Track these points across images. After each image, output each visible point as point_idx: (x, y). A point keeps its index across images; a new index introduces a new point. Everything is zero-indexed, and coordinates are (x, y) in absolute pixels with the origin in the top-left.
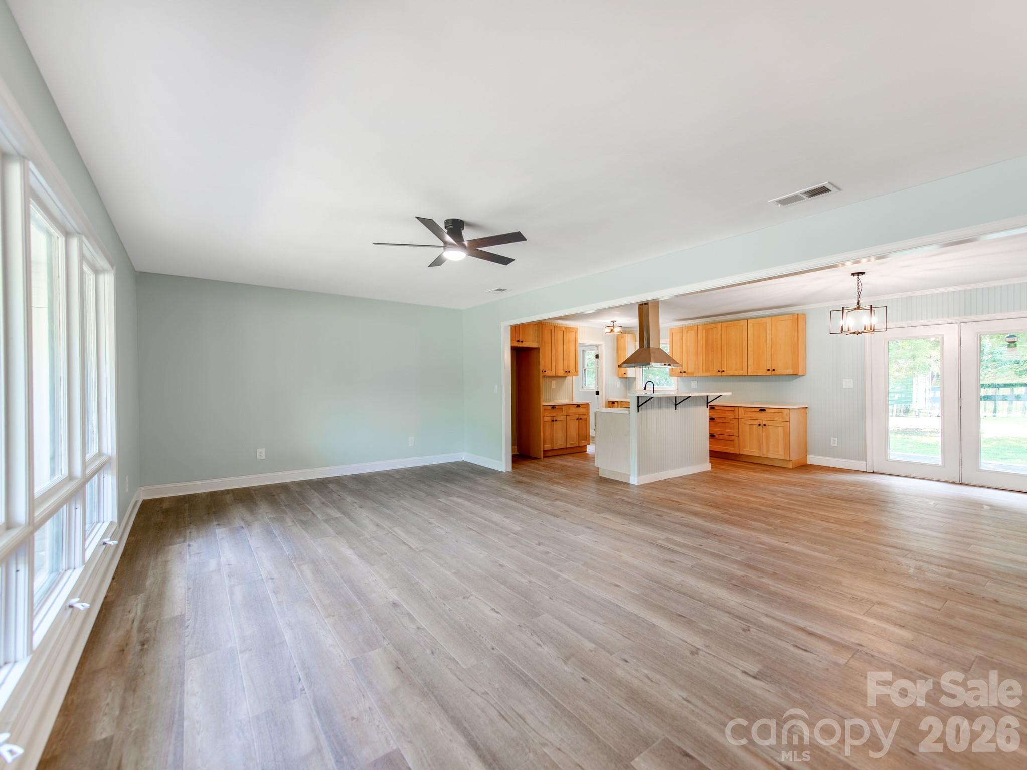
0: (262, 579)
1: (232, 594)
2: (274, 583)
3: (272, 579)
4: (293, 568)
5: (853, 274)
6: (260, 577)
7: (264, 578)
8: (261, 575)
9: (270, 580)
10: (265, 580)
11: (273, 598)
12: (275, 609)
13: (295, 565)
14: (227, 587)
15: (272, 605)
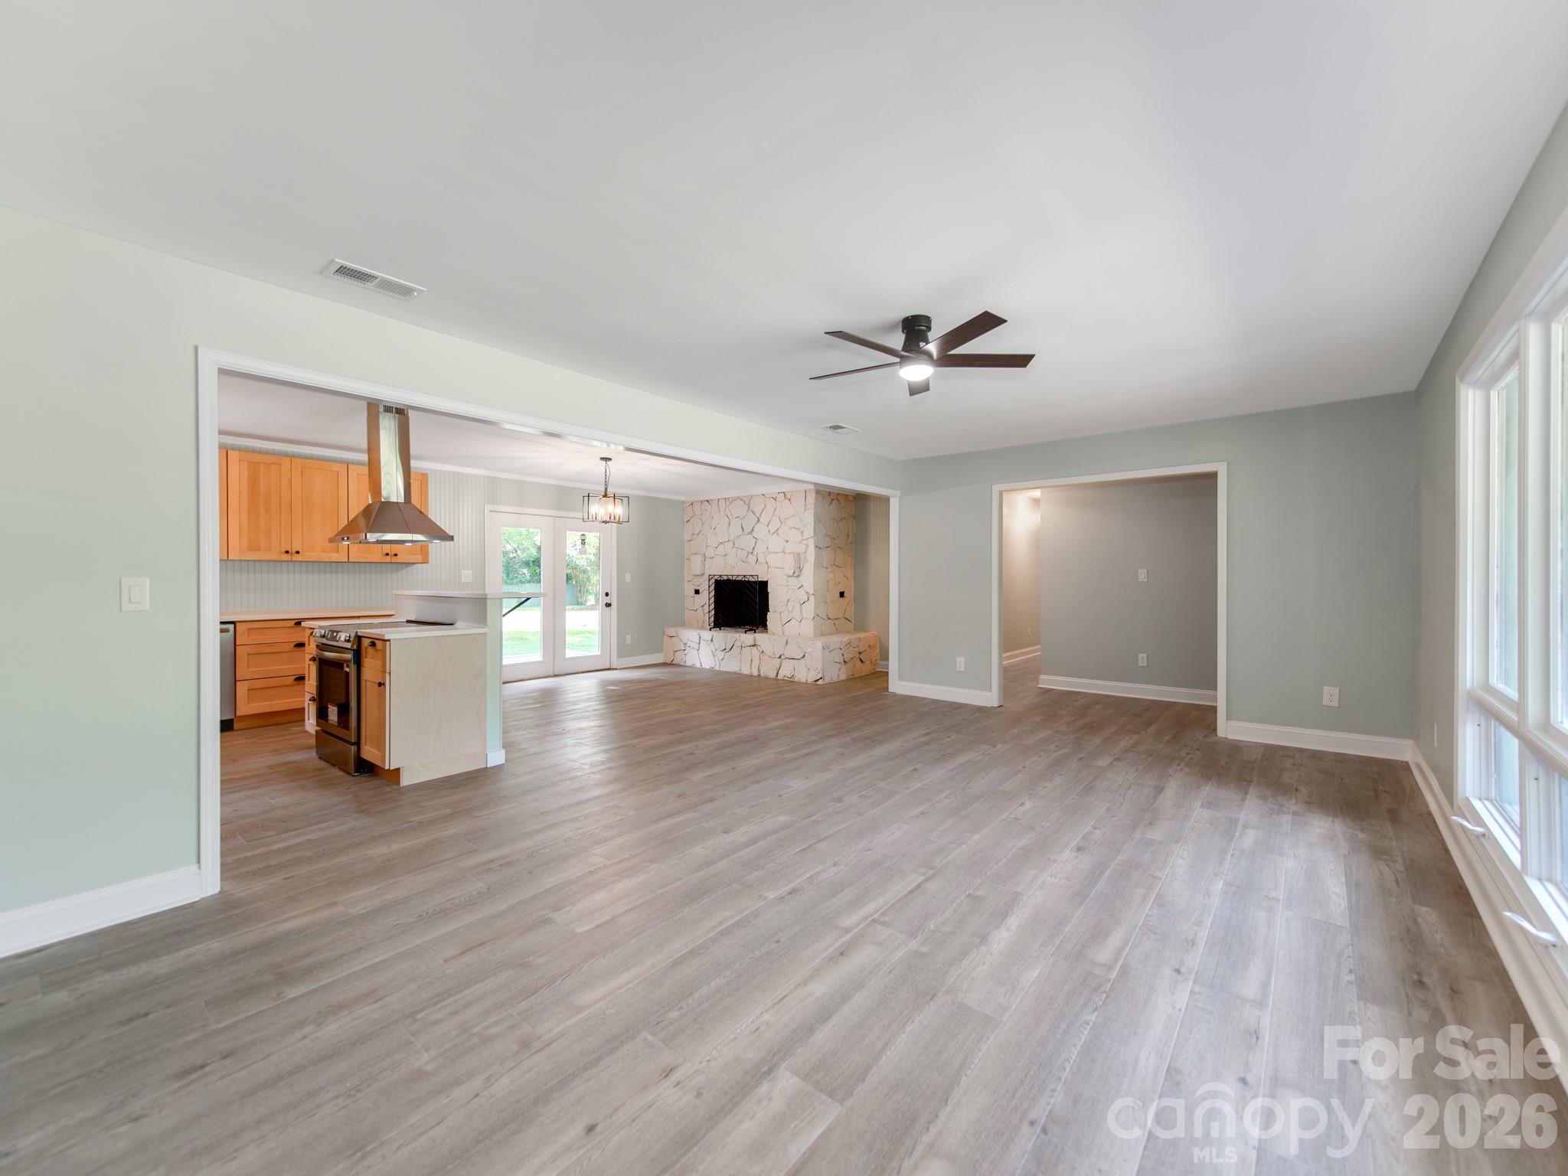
0: (1195, 982)
1: (1265, 986)
2: (1182, 961)
3: (1178, 971)
4: (1124, 971)
5: (602, 459)
6: (1197, 989)
7: (1191, 983)
8: (1192, 992)
9: (1183, 970)
10: (1193, 978)
11: (1203, 935)
12: (1210, 920)
13: (1114, 974)
14: (1270, 1008)
15: (1211, 927)
